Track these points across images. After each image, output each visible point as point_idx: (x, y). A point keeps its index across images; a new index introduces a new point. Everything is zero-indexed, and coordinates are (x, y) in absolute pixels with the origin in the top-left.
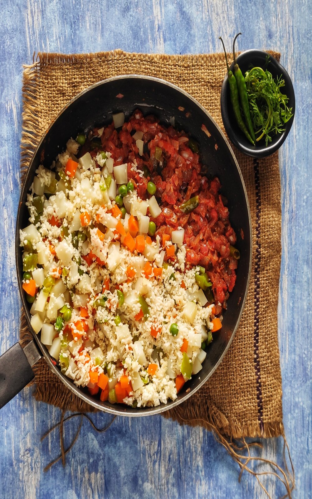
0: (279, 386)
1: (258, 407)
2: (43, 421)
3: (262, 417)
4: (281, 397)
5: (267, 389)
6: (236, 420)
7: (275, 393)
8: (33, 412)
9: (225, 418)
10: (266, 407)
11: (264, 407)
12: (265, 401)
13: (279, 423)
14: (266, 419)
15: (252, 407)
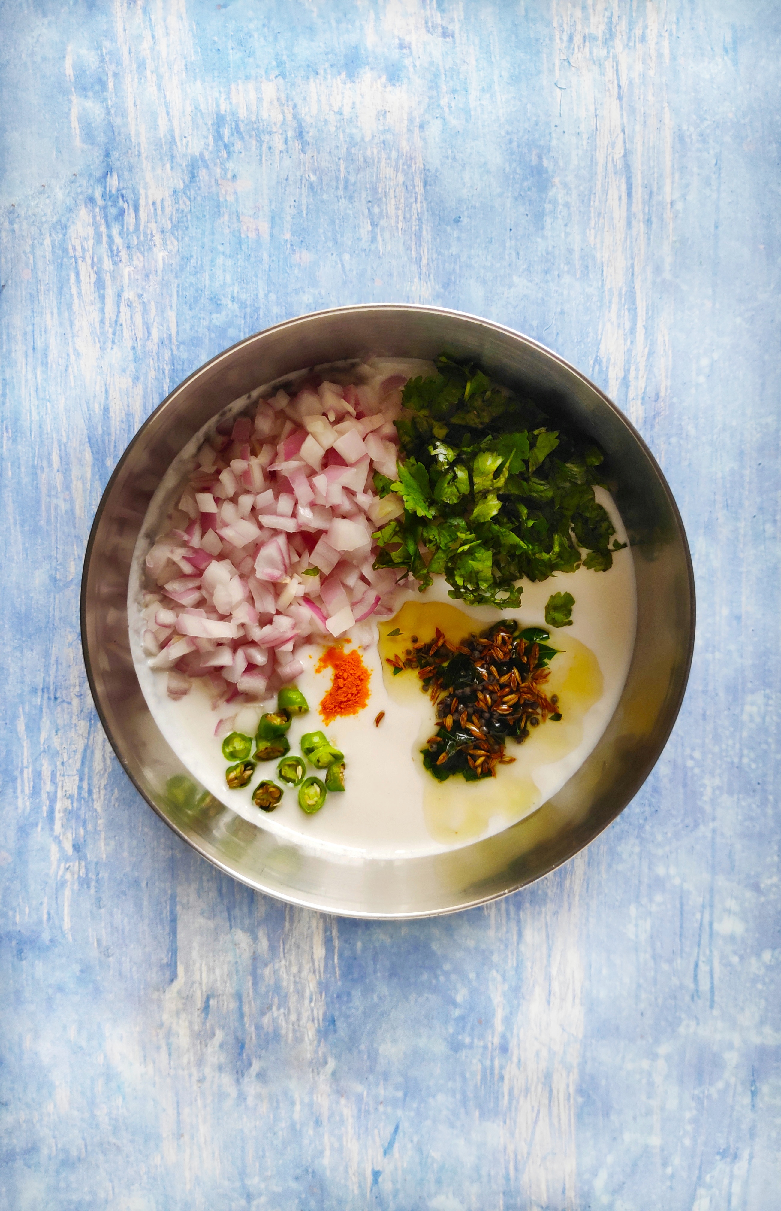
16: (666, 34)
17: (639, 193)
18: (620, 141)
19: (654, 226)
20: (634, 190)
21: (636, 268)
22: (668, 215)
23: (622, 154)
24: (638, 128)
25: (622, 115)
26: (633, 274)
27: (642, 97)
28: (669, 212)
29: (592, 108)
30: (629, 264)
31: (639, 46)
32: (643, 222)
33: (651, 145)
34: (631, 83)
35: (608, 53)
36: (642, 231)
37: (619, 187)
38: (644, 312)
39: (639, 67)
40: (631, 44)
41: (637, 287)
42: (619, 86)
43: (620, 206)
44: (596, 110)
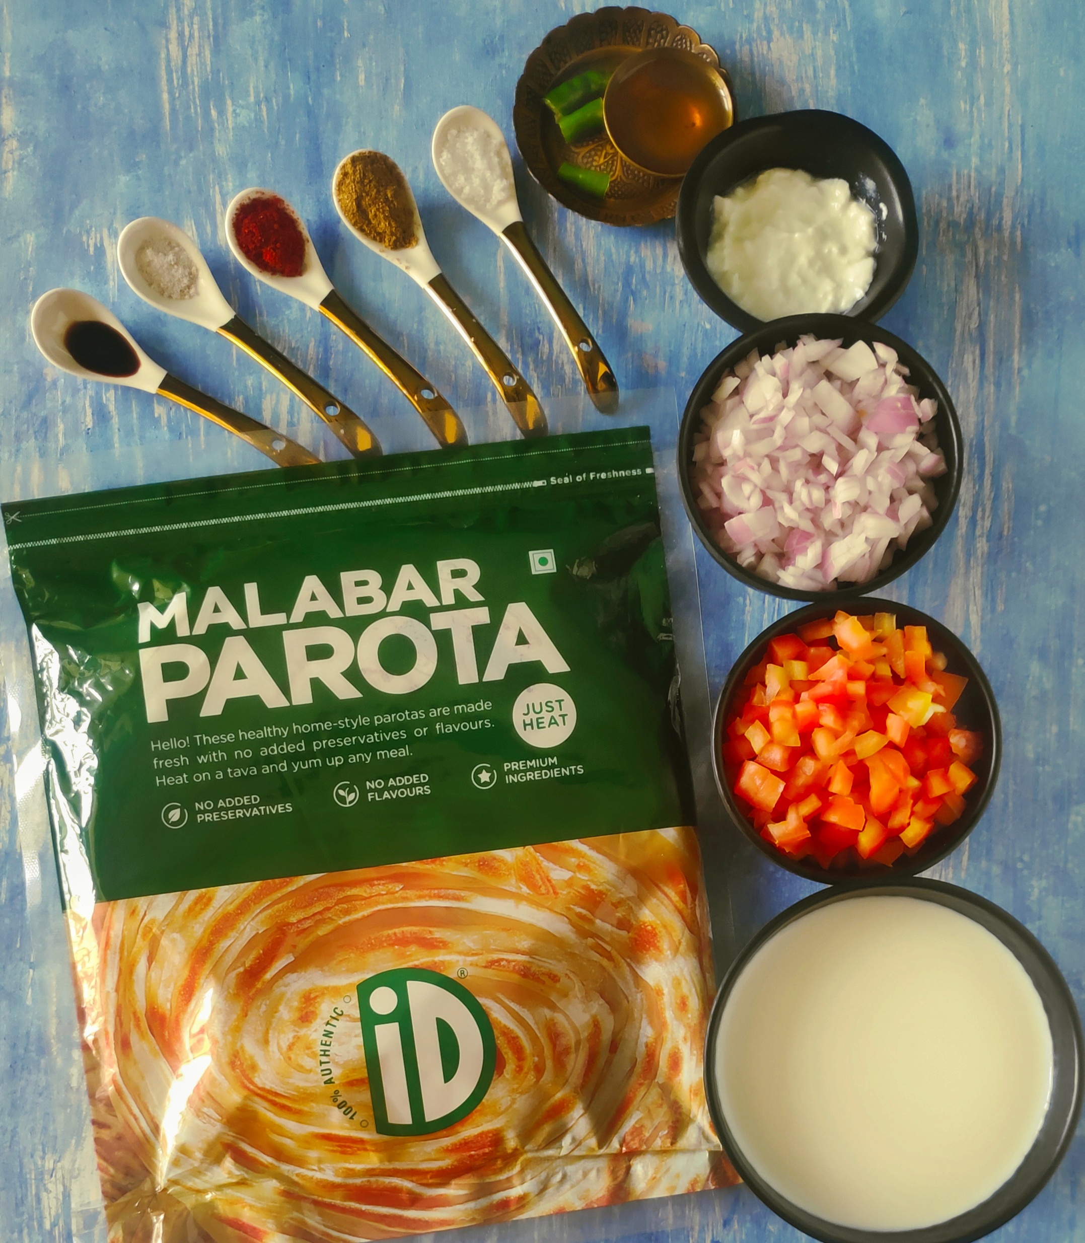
16: (1019, 227)
17: (990, 359)
18: (976, 313)
19: (1002, 388)
20: (986, 356)
21: (986, 423)
22: (1016, 378)
23: (977, 325)
24: (992, 303)
25: (978, 293)
26: (983, 428)
27: (996, 277)
28: (1016, 377)
29: (953, 284)
30: (980, 419)
31: (995, 234)
32: (994, 384)
33: (1003, 318)
34: (987, 264)
35: (969, 238)
36: (992, 391)
37: (973, 353)
38: (992, 462)
39: (994, 252)
40: (990, 232)
41: (986, 439)
42: (977, 266)
43: (974, 369)
44: (956, 285)
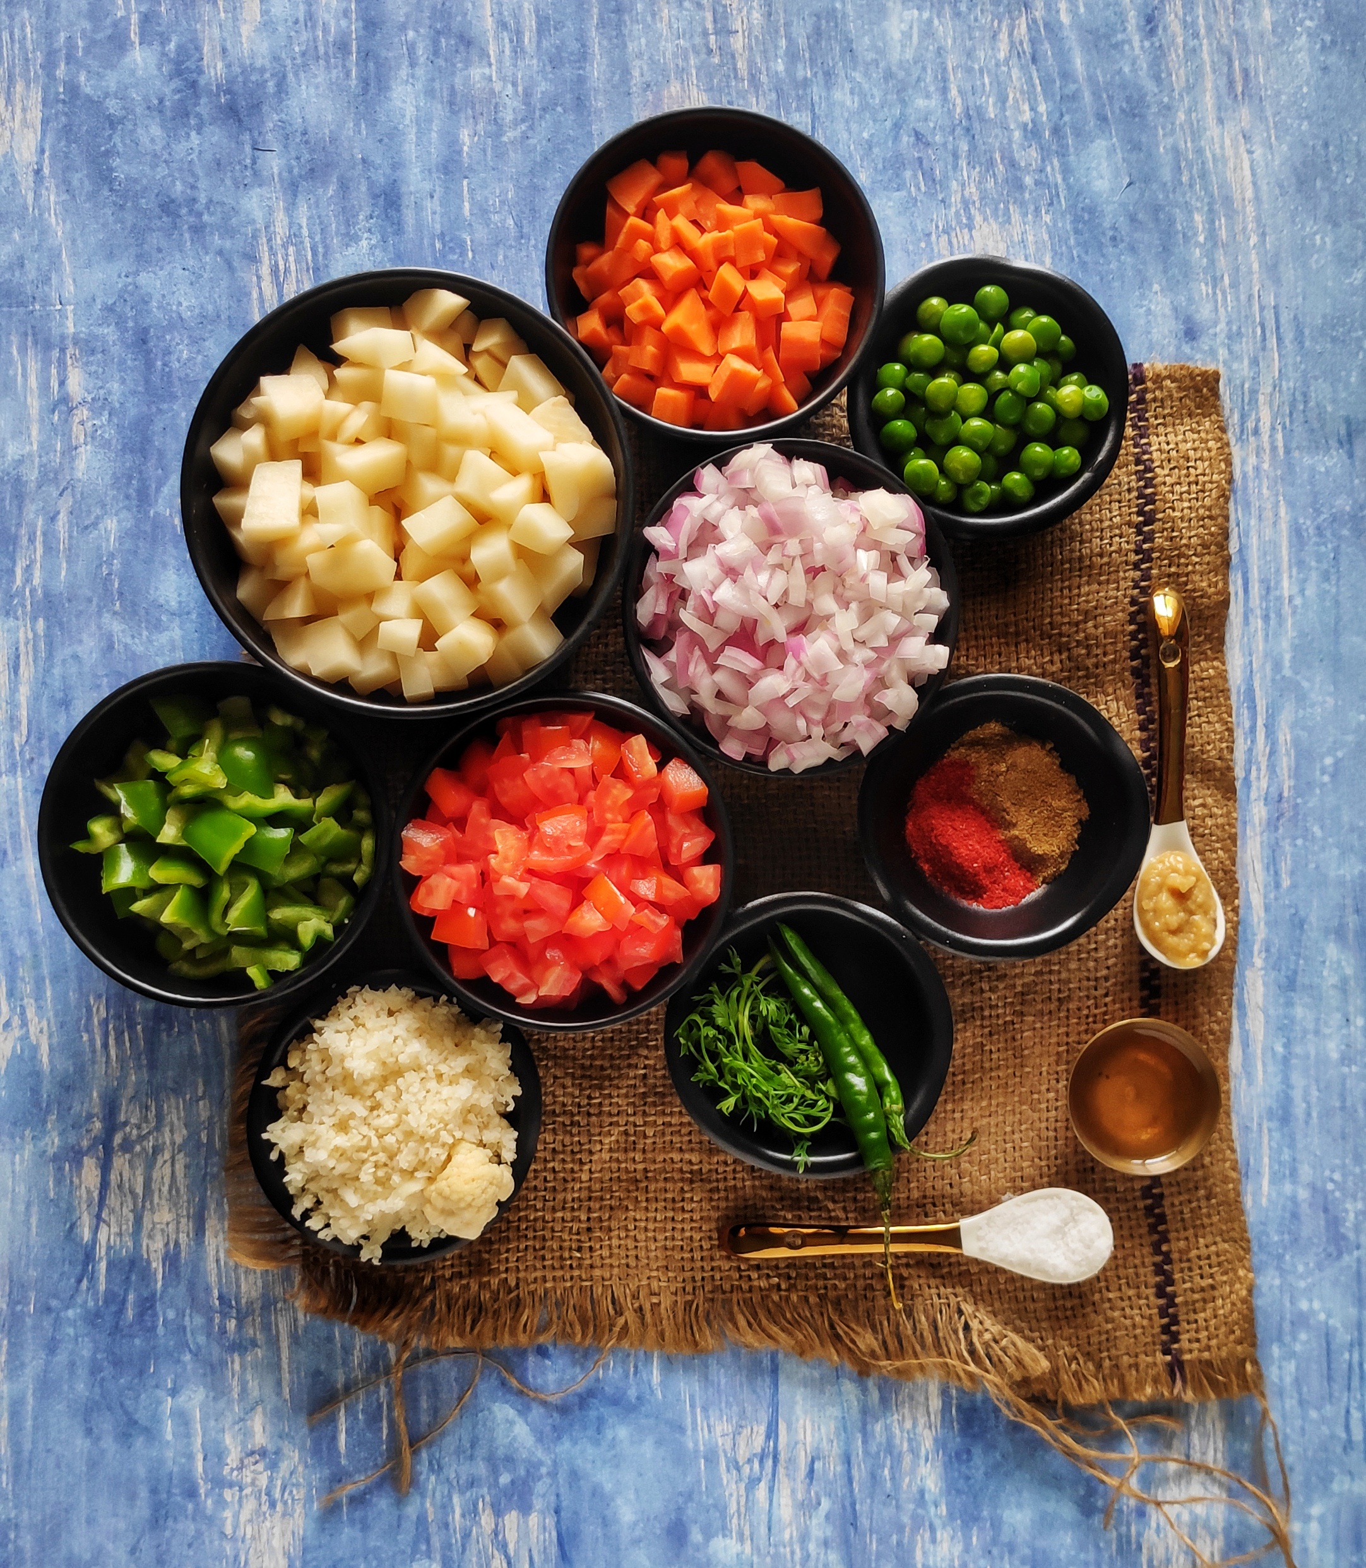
0: (1241, 1260)
1: (1161, 1317)
2: (317, 1373)
3: (1176, 1346)
4: (1250, 1291)
5: (1195, 1267)
6: (1079, 1356)
7: (1225, 1278)
8: (279, 1349)
9: (1035, 1351)
10: (1192, 1317)
11: (1181, 1318)
12: (1186, 1303)
13: (1244, 1361)
14: (1191, 1351)
15: (1138, 1319)
